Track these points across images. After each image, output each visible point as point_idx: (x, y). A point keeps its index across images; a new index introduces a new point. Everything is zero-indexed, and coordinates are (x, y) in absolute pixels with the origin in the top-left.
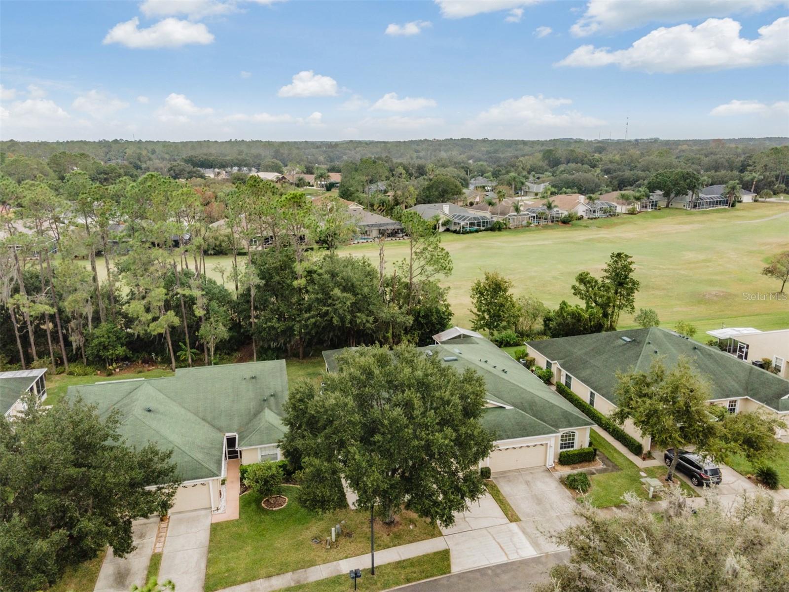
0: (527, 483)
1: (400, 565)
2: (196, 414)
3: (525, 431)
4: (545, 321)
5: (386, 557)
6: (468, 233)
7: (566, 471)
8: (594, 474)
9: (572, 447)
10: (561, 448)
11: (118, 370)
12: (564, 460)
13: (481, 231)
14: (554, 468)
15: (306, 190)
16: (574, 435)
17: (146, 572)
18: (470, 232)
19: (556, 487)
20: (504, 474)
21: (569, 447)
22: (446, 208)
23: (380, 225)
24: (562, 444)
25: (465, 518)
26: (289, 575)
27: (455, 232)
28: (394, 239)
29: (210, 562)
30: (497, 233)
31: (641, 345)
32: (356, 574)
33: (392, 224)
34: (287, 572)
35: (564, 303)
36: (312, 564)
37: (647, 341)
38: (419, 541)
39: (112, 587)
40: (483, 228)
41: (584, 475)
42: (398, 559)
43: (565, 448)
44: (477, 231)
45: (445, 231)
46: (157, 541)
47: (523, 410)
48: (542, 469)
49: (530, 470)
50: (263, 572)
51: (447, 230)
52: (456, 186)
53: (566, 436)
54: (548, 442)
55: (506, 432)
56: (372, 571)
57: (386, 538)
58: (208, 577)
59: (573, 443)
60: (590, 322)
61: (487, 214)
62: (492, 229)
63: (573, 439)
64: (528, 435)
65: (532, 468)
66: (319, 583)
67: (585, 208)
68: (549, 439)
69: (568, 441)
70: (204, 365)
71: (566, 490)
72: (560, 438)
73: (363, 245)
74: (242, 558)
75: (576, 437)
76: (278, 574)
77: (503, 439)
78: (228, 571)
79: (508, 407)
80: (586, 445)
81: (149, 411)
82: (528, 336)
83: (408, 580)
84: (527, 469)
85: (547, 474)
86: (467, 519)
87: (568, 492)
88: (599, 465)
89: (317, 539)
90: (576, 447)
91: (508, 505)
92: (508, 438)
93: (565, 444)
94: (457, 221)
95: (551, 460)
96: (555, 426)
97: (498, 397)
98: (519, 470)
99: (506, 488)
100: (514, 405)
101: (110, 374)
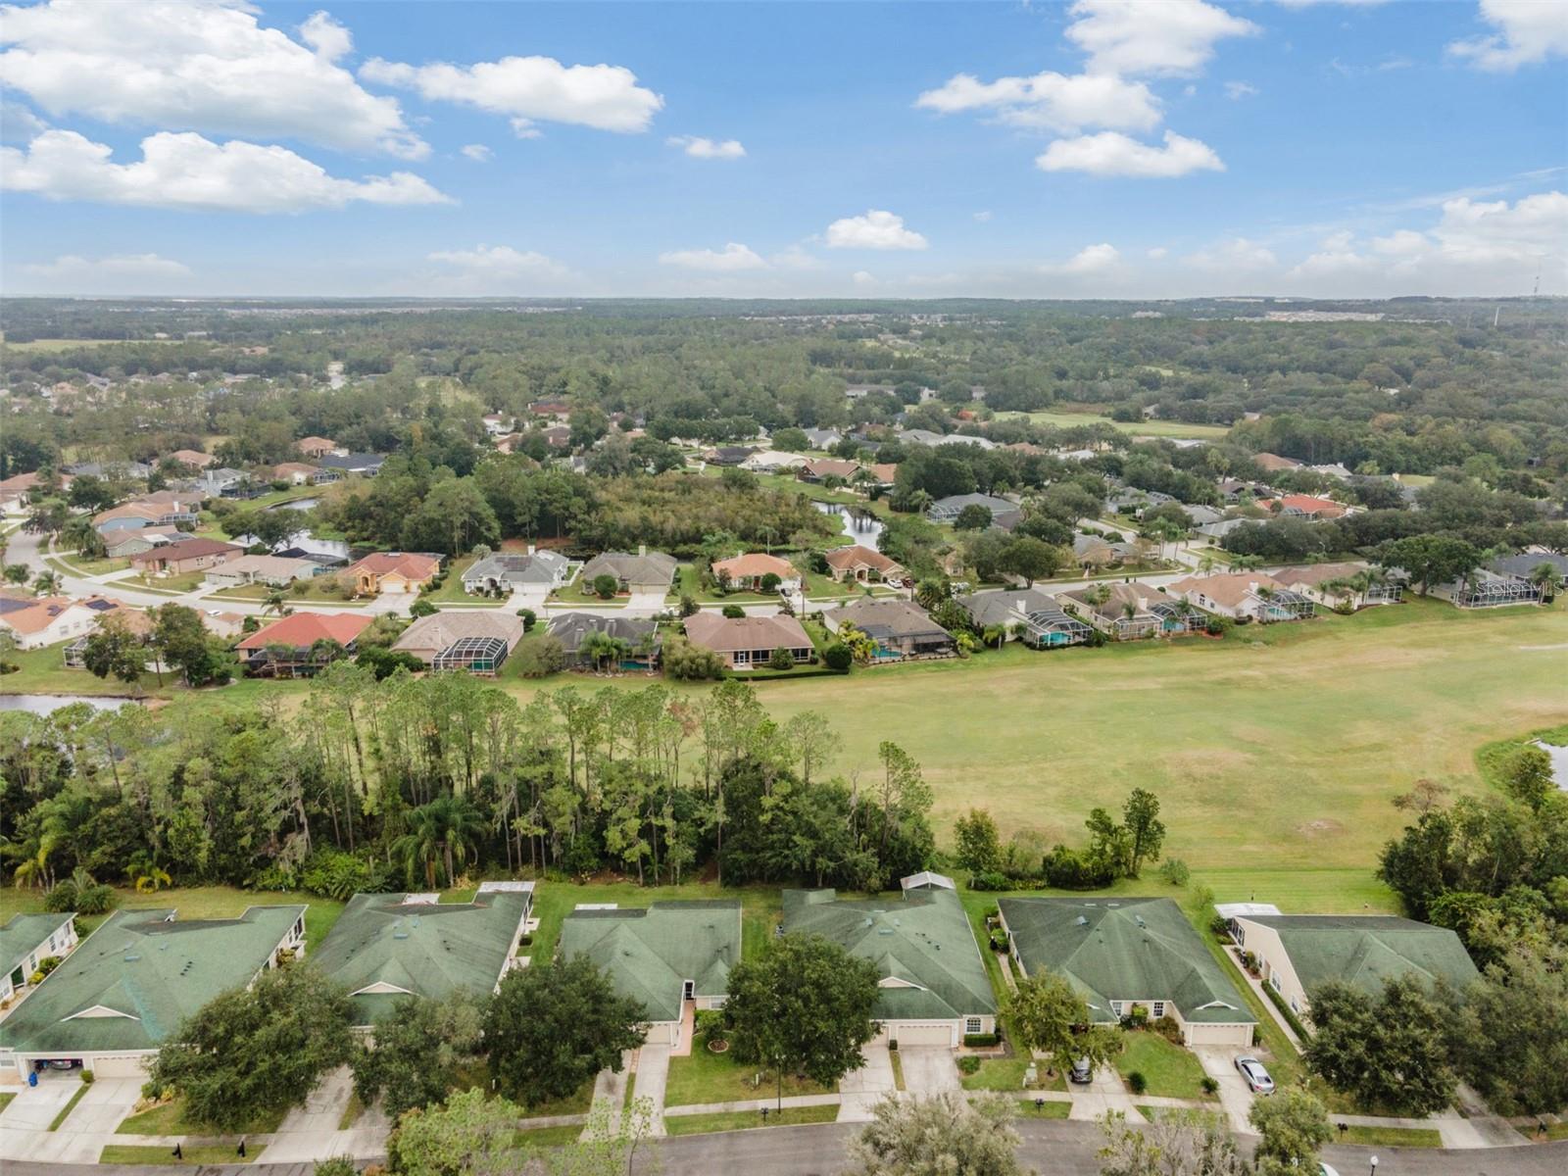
0: (927, 1058)
1: (800, 1110)
2: (663, 958)
3: (931, 1012)
4: (1044, 863)
5: (789, 1102)
6: (1047, 648)
7: (967, 1052)
8: (989, 1058)
9: (979, 1031)
10: (969, 1031)
12: (970, 1042)
13: (1068, 646)
14: (958, 1048)
15: (839, 494)
16: (980, 1021)
17: (626, 1086)
18: (1053, 648)
19: (950, 1066)
20: (910, 1047)
21: (975, 1031)
23: (915, 635)
24: (968, 1028)
26: (721, 1105)
27: (1031, 646)
28: (932, 657)
29: (668, 1086)
30: (1095, 650)
32: (765, 1112)
33: (938, 633)
34: (720, 1102)
35: (1062, 848)
36: (738, 1099)
38: (819, 1094)
39: (605, 1091)
40: (1076, 640)
41: (977, 1059)
42: (799, 1105)
43: (972, 1031)
44: (1062, 647)
45: (1017, 642)
46: (635, 1065)
47: (936, 992)
48: (947, 1048)
49: (934, 1048)
50: (703, 1099)
51: (1020, 639)
53: (972, 1021)
54: (953, 1025)
55: (914, 1012)
56: (779, 1111)
57: (796, 1089)
58: (669, 1096)
59: (979, 1028)
60: (1093, 872)
62: (1088, 644)
63: (979, 1025)
64: (931, 1018)
65: (938, 1045)
66: (740, 1114)
67: (1256, 604)
68: (954, 1023)
69: (974, 1024)
70: (669, 883)
71: (957, 1070)
72: (966, 1023)
73: (887, 667)
74: (691, 1087)
75: (982, 1023)
76: (714, 1102)
77: (908, 1018)
78: (680, 1093)
79: (922, 989)
80: (992, 1031)
81: (627, 954)
82: (1021, 879)
83: (803, 1121)
84: (931, 1046)
85: (949, 1053)
86: (863, 1083)
87: (957, 1072)
88: (1000, 1050)
89: (745, 1081)
90: (982, 1032)
91: (902, 1074)
93: (972, 1028)
95: (955, 1043)
96: (962, 1012)
97: (917, 975)
98: (925, 1046)
99: (906, 1061)
100: (931, 987)
101: (582, 883)
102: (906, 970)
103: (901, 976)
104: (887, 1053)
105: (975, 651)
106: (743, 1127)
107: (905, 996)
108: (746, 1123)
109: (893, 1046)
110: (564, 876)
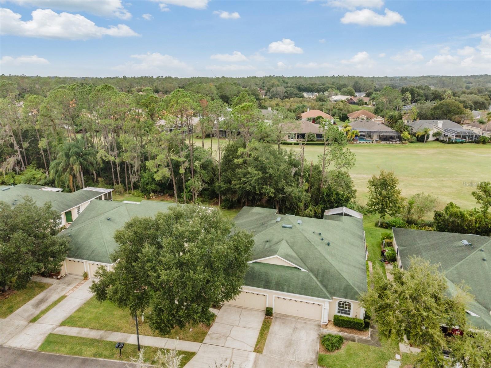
0: (295, 329)
4: (435, 216)
6: (452, 143)
7: (334, 331)
8: (354, 340)
9: (349, 314)
10: (339, 312)
11: (154, 197)
12: (338, 322)
13: (465, 142)
14: (326, 325)
16: (350, 305)
17: (51, 303)
18: (456, 143)
19: (313, 340)
20: (284, 317)
21: (345, 313)
22: (440, 123)
23: (380, 132)
24: (339, 309)
25: (227, 337)
26: (101, 333)
27: (443, 142)
28: (388, 142)
30: (481, 145)
31: (473, 250)
32: (119, 346)
33: (392, 132)
34: (103, 330)
35: (451, 204)
37: (480, 248)
38: (185, 340)
39: (33, 305)
40: (470, 140)
41: (341, 340)
42: (162, 346)
43: (342, 313)
44: (462, 142)
45: (435, 140)
46: (72, 290)
47: (314, 275)
48: (316, 323)
49: (306, 321)
51: (437, 140)
52: (459, 108)
53: (343, 304)
54: (323, 304)
55: (289, 287)
56: (138, 347)
58: (71, 317)
59: (350, 311)
60: (476, 223)
61: (477, 131)
62: (477, 142)
63: (349, 308)
64: (304, 294)
65: (310, 320)
68: (324, 302)
69: (344, 307)
71: (318, 345)
72: (337, 304)
73: (363, 144)
74: (92, 313)
75: (352, 307)
76: (98, 329)
77: (284, 291)
78: (80, 317)
79: (303, 270)
80: (361, 317)
81: (108, 220)
82: (416, 224)
84: (305, 319)
85: (316, 328)
86: (228, 338)
87: (318, 347)
88: (366, 336)
90: (351, 316)
91: (265, 339)
92: (288, 291)
93: (342, 310)
94: (446, 133)
95: (325, 320)
96: (333, 294)
97: (303, 260)
98: (298, 318)
99: (275, 327)
100: (311, 270)
101: (149, 199)
102: (294, 254)
103: (287, 257)
104: (261, 317)
105: (412, 142)
106: (100, 356)
107: (286, 274)
108: (107, 353)
109: (269, 312)
110: (141, 194)
